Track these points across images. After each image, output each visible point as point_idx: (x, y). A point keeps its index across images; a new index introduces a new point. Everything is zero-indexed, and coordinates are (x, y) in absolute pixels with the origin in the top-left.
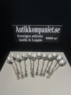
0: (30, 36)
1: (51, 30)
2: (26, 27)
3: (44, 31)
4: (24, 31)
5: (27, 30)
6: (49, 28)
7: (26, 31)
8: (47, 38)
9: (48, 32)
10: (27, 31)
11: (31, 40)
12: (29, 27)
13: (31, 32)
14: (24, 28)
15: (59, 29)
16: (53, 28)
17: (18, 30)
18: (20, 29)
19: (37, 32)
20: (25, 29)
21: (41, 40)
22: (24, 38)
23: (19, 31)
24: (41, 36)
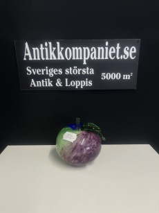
0: (60, 72)
1: (114, 52)
2: (50, 43)
3: (97, 56)
4: (45, 57)
5: (52, 54)
6: (109, 47)
7: (49, 57)
10: (52, 57)
11: (64, 83)
12: (58, 43)
13: (63, 58)
14: (44, 46)
16: (118, 48)
17: (29, 54)
18: (34, 49)
19: (77, 58)
20: (46, 49)
21: (91, 83)
22: (45, 77)
24: (89, 71)
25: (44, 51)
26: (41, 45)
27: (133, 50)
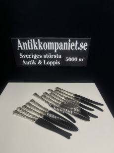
0: (41, 56)
1: (74, 45)
2: (34, 40)
3: (63, 48)
4: (31, 48)
5: (35, 46)
6: (71, 43)
7: (33, 48)
8: (68, 59)
9: (69, 49)
10: (35, 48)
11: (43, 63)
12: (39, 40)
13: (42, 49)
14: (30, 42)
15: (86, 44)
16: (77, 43)
17: (21, 46)
18: (24, 43)
19: (51, 49)
20: (31, 43)
21: (59, 63)
22: (32, 59)
23: (23, 48)
24: (58, 56)
26: (28, 41)
27: (86, 45)
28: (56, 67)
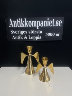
0: (26, 32)
1: (51, 23)
2: (22, 19)
3: (43, 25)
4: (19, 25)
5: (22, 24)
6: (49, 21)
7: (21, 26)
11: (28, 38)
12: (25, 19)
13: (27, 26)
14: (19, 20)
15: (61, 22)
16: (53, 21)
17: (12, 24)
18: (14, 22)
19: (34, 26)
21: (40, 38)
22: (19, 35)
23: (13, 26)
24: (40, 32)
25: (19, 22)
26: (18, 20)
28: (38, 41)
